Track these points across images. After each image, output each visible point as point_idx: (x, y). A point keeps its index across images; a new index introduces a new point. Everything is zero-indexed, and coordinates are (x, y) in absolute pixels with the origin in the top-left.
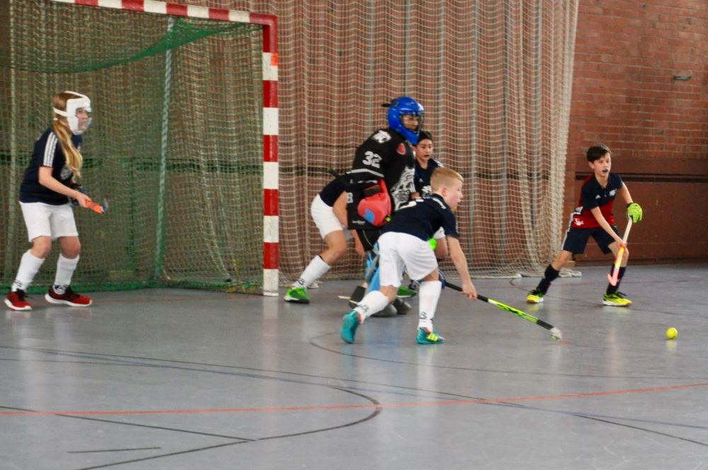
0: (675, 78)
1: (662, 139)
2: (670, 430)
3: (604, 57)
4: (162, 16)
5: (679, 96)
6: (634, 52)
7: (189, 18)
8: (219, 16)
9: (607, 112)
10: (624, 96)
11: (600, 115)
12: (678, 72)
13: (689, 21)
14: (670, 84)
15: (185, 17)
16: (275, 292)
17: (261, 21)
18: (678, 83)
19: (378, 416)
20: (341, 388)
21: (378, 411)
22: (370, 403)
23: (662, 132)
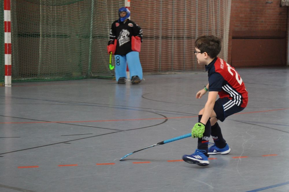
0: (267, 3)
1: (262, 24)
2: (269, 126)
5: (268, 9)
9: (243, 15)
10: (249, 9)
11: (241, 16)
12: (268, 0)
14: (265, 5)
18: (268, 5)
19: (167, 122)
20: (153, 112)
21: (166, 120)
22: (164, 117)
23: (262, 22)
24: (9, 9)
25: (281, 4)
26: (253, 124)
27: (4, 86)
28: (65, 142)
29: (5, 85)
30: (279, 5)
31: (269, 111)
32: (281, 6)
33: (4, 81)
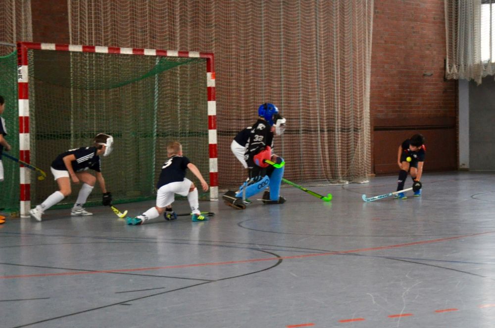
0: (424, 75)
1: (419, 107)
3: (386, 66)
4: (154, 56)
5: (427, 84)
6: (402, 63)
7: (168, 57)
8: (183, 55)
9: (389, 95)
10: (398, 86)
11: (386, 96)
12: (425, 72)
13: (430, 45)
14: (422, 78)
15: (166, 56)
16: (216, 198)
17: (206, 56)
18: (426, 78)
19: (281, 264)
20: (258, 250)
21: (280, 261)
22: (275, 257)
23: (419, 104)
24: (26, 98)
25: (446, 76)
26: (417, 261)
27: (19, 217)
28: (122, 303)
29: (20, 215)
30: (442, 79)
31: (439, 240)
32: (445, 79)
33: (19, 209)
